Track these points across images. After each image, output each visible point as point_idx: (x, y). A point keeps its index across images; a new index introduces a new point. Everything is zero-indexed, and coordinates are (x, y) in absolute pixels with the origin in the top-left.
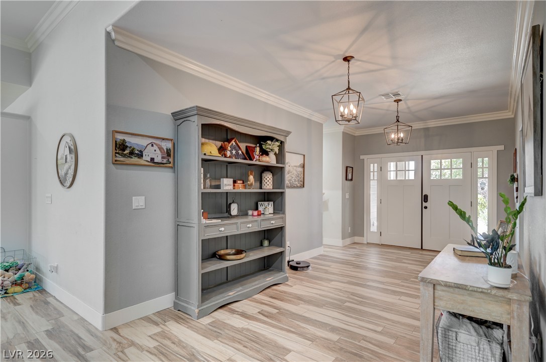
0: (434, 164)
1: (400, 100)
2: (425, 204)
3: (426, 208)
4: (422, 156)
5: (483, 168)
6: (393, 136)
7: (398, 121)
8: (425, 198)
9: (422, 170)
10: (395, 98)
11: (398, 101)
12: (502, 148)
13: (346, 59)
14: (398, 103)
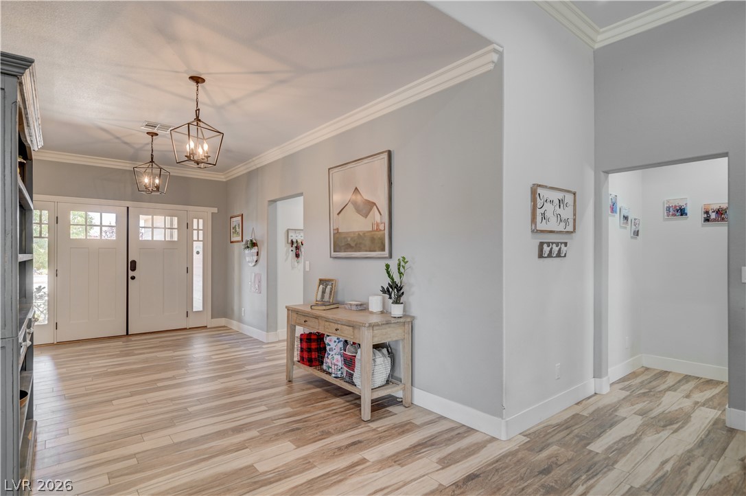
0: (143, 220)
1: (157, 134)
2: (131, 274)
3: (133, 278)
4: (128, 208)
5: (198, 230)
6: (146, 180)
7: (152, 161)
8: (133, 266)
9: (127, 228)
10: (150, 130)
11: (153, 134)
12: (215, 210)
13: (197, 80)
14: (152, 136)
